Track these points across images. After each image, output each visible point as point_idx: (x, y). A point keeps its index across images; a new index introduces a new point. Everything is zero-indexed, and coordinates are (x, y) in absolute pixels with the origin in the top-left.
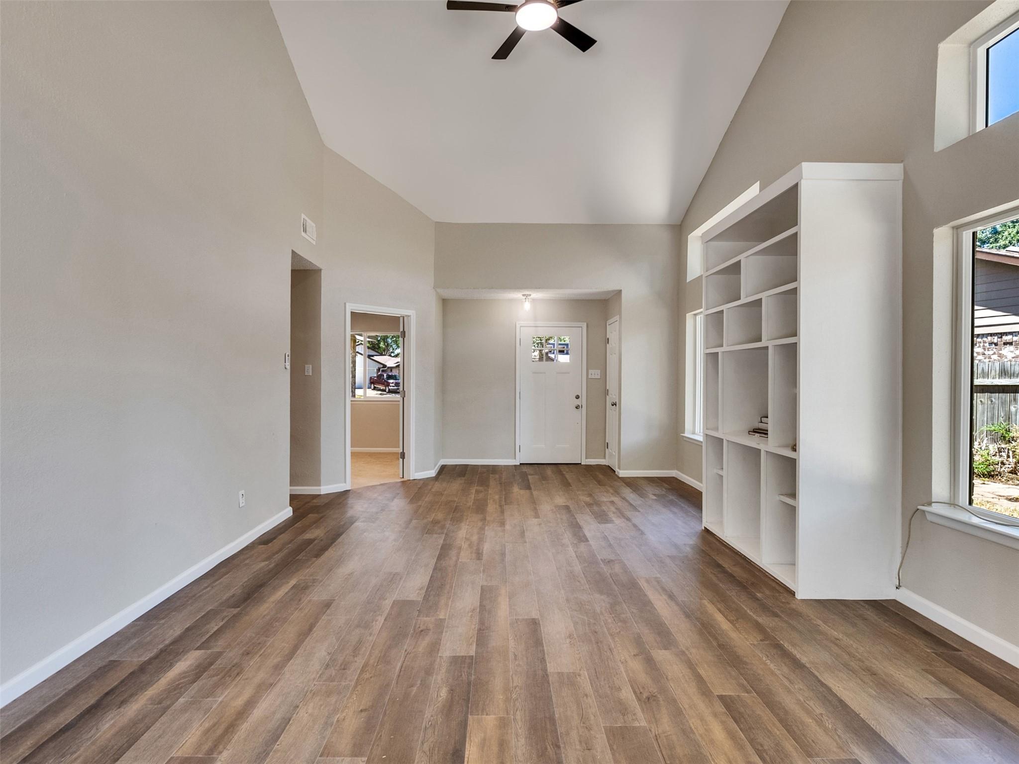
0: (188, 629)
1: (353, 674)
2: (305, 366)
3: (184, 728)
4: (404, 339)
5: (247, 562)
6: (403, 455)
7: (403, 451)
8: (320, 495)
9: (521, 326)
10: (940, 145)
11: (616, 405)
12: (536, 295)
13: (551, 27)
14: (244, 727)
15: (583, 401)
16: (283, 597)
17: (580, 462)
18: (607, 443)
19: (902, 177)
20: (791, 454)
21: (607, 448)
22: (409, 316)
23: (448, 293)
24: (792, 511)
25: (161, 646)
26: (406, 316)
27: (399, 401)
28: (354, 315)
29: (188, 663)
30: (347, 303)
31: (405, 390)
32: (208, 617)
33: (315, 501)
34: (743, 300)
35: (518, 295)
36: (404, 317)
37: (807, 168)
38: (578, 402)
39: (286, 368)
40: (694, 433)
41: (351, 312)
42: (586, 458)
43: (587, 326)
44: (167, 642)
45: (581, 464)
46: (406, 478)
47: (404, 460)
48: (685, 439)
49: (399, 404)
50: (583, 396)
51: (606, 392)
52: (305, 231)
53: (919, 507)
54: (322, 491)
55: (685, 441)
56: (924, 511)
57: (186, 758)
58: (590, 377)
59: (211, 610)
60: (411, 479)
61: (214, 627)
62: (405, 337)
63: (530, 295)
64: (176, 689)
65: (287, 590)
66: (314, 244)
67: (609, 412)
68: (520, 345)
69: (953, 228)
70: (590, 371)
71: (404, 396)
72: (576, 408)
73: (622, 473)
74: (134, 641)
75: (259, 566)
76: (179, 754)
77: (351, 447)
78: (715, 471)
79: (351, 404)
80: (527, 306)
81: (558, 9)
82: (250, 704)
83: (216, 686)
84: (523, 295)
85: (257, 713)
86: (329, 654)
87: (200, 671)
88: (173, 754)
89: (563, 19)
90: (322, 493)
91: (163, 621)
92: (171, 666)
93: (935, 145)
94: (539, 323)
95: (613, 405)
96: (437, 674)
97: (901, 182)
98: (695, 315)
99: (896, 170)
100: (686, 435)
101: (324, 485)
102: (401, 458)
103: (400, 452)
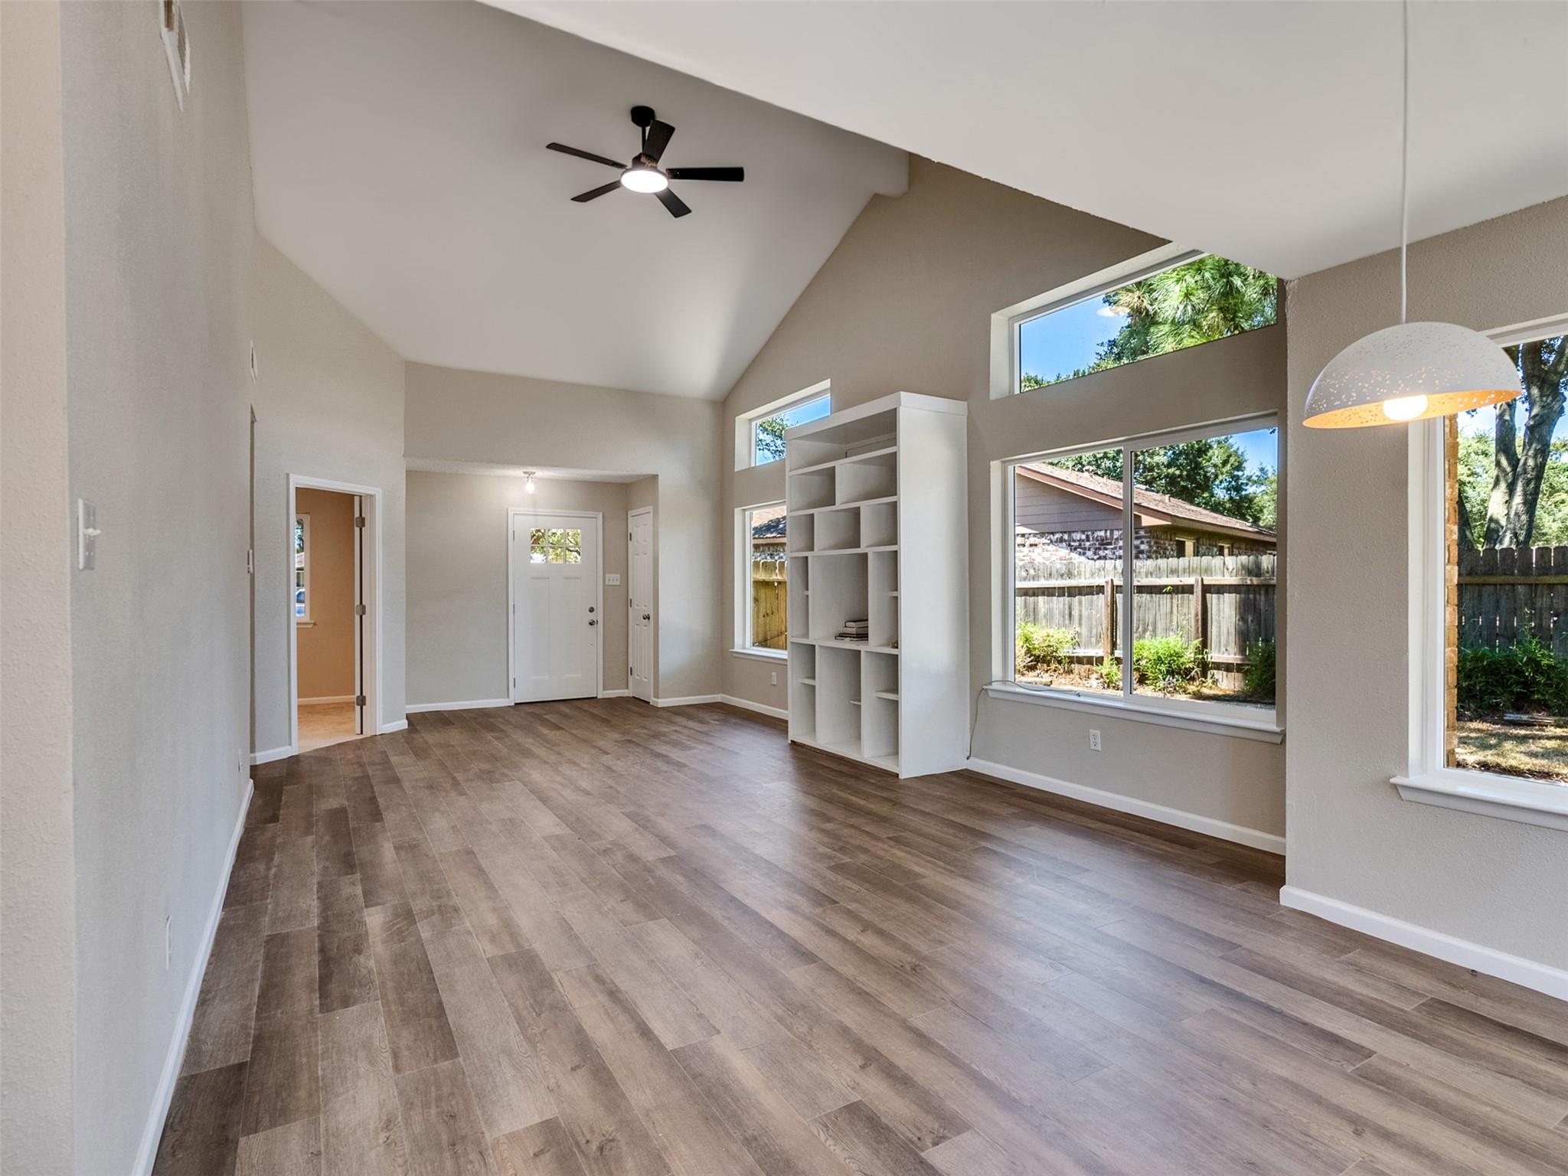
4: (361, 529)
6: (362, 701)
7: (361, 693)
9: (515, 514)
10: (993, 396)
11: (649, 618)
12: (541, 473)
13: (655, 194)
15: (599, 615)
17: (595, 696)
18: (631, 668)
19: (967, 414)
20: (894, 651)
21: (631, 674)
22: (371, 496)
23: (419, 464)
24: (895, 705)
26: (364, 494)
28: (299, 491)
30: (291, 475)
31: (364, 603)
34: (838, 506)
35: (519, 472)
36: (360, 496)
37: (904, 395)
38: (592, 616)
40: (744, 648)
41: (297, 488)
42: (604, 690)
43: (603, 517)
45: (596, 697)
46: (367, 733)
47: (364, 707)
48: (734, 655)
50: (599, 609)
51: (629, 603)
53: (985, 687)
54: (257, 759)
55: (736, 657)
56: (986, 690)
58: (607, 583)
60: (378, 734)
62: (362, 526)
63: (534, 473)
67: (633, 627)
68: (514, 539)
69: (1002, 462)
70: (607, 576)
71: (364, 613)
72: (591, 624)
73: (662, 702)
77: (298, 697)
78: (800, 681)
79: (298, 629)
80: (530, 487)
81: (670, 180)
84: (525, 473)
89: (674, 192)
90: (258, 763)
93: (991, 395)
94: (540, 511)
95: (645, 619)
97: (966, 417)
98: (744, 510)
99: (961, 406)
100: (736, 650)
101: (260, 751)
102: (358, 705)
103: (355, 696)
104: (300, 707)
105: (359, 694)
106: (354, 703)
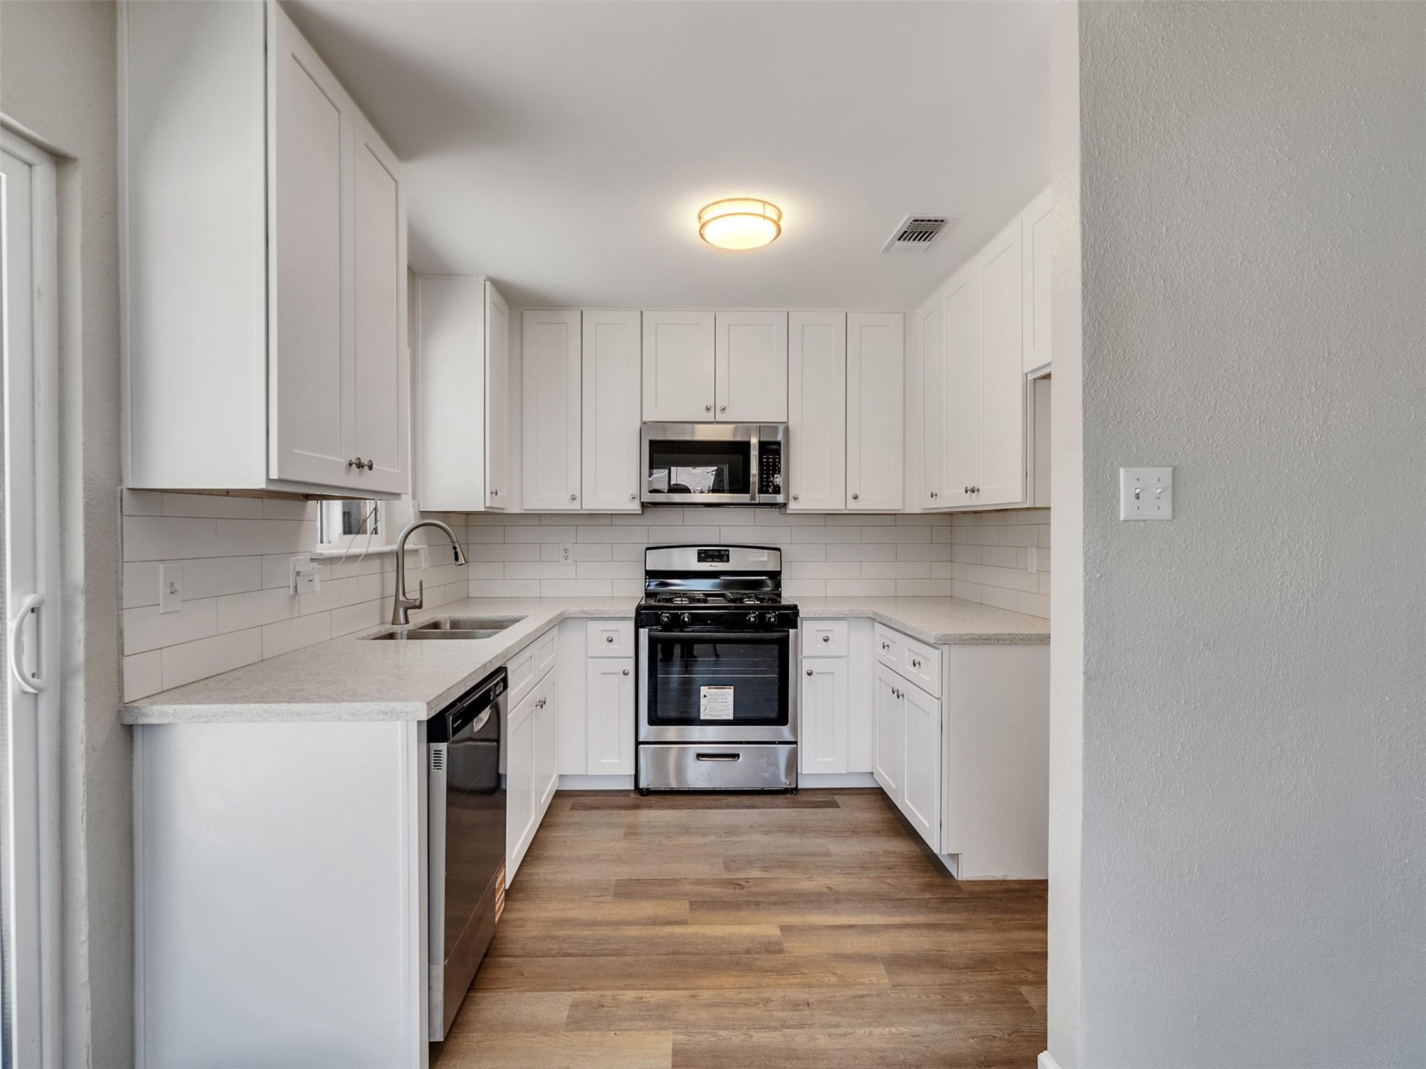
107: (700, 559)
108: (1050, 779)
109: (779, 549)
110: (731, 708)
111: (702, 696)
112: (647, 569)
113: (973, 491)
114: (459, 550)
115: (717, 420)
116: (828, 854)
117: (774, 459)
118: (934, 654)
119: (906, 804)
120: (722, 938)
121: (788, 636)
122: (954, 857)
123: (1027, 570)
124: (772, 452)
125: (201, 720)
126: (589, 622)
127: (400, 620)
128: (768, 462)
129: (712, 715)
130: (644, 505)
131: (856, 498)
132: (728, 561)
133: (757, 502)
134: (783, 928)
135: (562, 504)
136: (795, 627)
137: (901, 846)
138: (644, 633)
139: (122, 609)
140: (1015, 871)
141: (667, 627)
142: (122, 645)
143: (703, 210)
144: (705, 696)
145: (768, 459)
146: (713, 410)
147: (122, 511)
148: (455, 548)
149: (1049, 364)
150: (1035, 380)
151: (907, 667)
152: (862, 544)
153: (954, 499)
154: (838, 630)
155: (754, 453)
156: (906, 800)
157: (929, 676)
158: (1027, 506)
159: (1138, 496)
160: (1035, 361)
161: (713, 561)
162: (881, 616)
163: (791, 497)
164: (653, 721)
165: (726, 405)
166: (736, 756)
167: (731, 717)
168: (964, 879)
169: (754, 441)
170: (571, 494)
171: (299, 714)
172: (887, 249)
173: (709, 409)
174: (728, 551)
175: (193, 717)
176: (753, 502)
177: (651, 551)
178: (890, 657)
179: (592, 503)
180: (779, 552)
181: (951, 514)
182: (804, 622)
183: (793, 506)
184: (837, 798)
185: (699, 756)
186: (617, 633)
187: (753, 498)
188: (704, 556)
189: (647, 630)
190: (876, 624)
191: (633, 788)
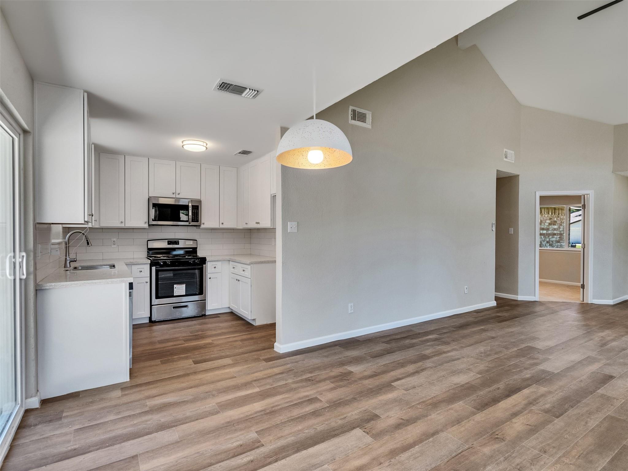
0: (436, 329)
1: (490, 358)
2: (509, 229)
3: (427, 349)
4: (584, 210)
5: (466, 317)
6: (583, 286)
8: (518, 300)
14: (444, 355)
16: (476, 330)
22: (588, 194)
25: (426, 331)
26: (586, 194)
27: (580, 251)
28: (542, 198)
29: (433, 337)
30: (537, 192)
31: (585, 243)
32: (443, 328)
33: (512, 302)
36: (584, 195)
39: (493, 230)
41: (540, 196)
44: (428, 330)
46: (585, 302)
47: (584, 290)
49: (580, 253)
52: (506, 157)
54: (518, 298)
57: (426, 355)
59: (446, 327)
60: (589, 303)
61: (445, 331)
62: (585, 208)
64: (428, 341)
65: (478, 329)
66: (513, 162)
71: (585, 247)
74: (419, 327)
75: (471, 319)
76: (424, 353)
77: (539, 278)
82: (449, 352)
83: (440, 344)
85: (449, 354)
86: (484, 350)
87: (436, 340)
88: (423, 353)
90: (519, 300)
91: (428, 325)
92: (428, 336)
96: (530, 371)
101: (520, 295)
102: (582, 288)
103: (581, 284)
104: (540, 282)
105: (582, 283)
106: (580, 286)
107: (169, 244)
108: (276, 298)
109: (196, 240)
110: (185, 291)
111: (174, 288)
112: (149, 247)
113: (258, 223)
114: (89, 241)
115: (176, 197)
116: (220, 326)
117: (197, 211)
118: (249, 267)
119: (241, 311)
120: (196, 345)
121: (203, 267)
122: (254, 320)
123: (271, 245)
124: (196, 209)
125: (64, 287)
126: (132, 266)
127: (67, 266)
128: (195, 212)
129: (178, 294)
130: (149, 225)
131: (222, 224)
132: (179, 244)
133: (191, 225)
134: (212, 340)
135: (117, 224)
136: (205, 264)
137: (240, 322)
138: (154, 268)
139: (36, 257)
140: (269, 322)
141: (161, 266)
142: (36, 267)
143: (184, 141)
144: (176, 288)
145: (195, 211)
146: (175, 194)
147: (36, 229)
148: (87, 240)
149: (275, 193)
150: (273, 196)
151: (241, 272)
152: (223, 238)
153: (252, 225)
154: (219, 264)
155: (190, 209)
156: (241, 309)
157: (248, 273)
158: (272, 228)
159: (291, 228)
160: (274, 192)
161: (173, 244)
162: (231, 259)
163: (202, 223)
164: (157, 297)
165: (180, 192)
166: (186, 306)
167: (185, 294)
168: (257, 325)
169: (190, 205)
170: (121, 221)
171: (95, 283)
172: (235, 155)
173: (174, 194)
174: (179, 241)
175: (61, 286)
176: (190, 225)
177: (150, 241)
178: (235, 271)
179: (129, 224)
180: (196, 241)
181: (250, 229)
182: (208, 262)
183: (202, 226)
184: (219, 315)
185: (174, 308)
186: (143, 269)
187: (190, 223)
188: (170, 243)
189: (155, 267)
190: (230, 262)
191: (148, 322)
